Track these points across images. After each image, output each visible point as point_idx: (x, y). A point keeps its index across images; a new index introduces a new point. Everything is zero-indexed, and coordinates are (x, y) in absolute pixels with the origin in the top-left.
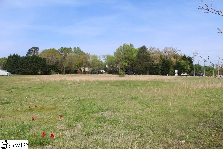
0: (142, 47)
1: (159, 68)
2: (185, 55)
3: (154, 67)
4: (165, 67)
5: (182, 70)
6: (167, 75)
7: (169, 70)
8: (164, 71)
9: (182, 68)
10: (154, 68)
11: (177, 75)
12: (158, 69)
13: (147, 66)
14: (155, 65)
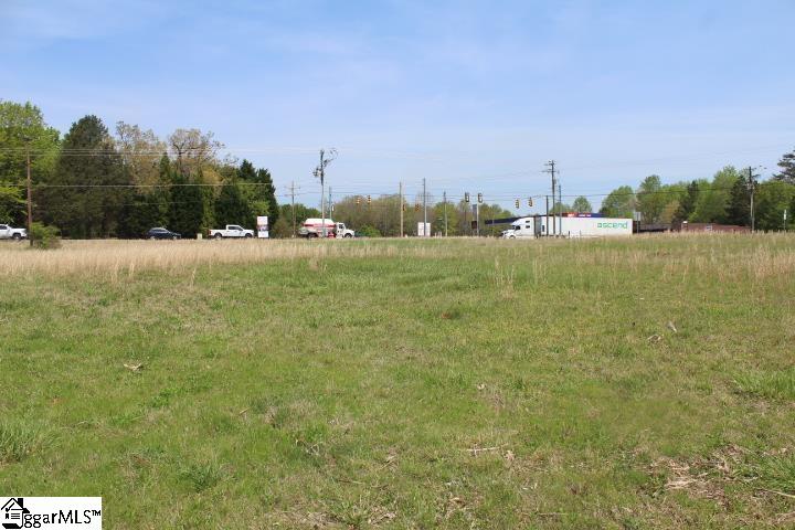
0: (82, 121)
1: (161, 208)
2: (245, 163)
3: (137, 204)
4: (183, 208)
5: (244, 218)
6: (195, 237)
7: (199, 217)
8: (179, 220)
9: (243, 209)
10: (139, 208)
11: (266, 234)
12: (157, 215)
13: (111, 202)
14: (142, 199)
